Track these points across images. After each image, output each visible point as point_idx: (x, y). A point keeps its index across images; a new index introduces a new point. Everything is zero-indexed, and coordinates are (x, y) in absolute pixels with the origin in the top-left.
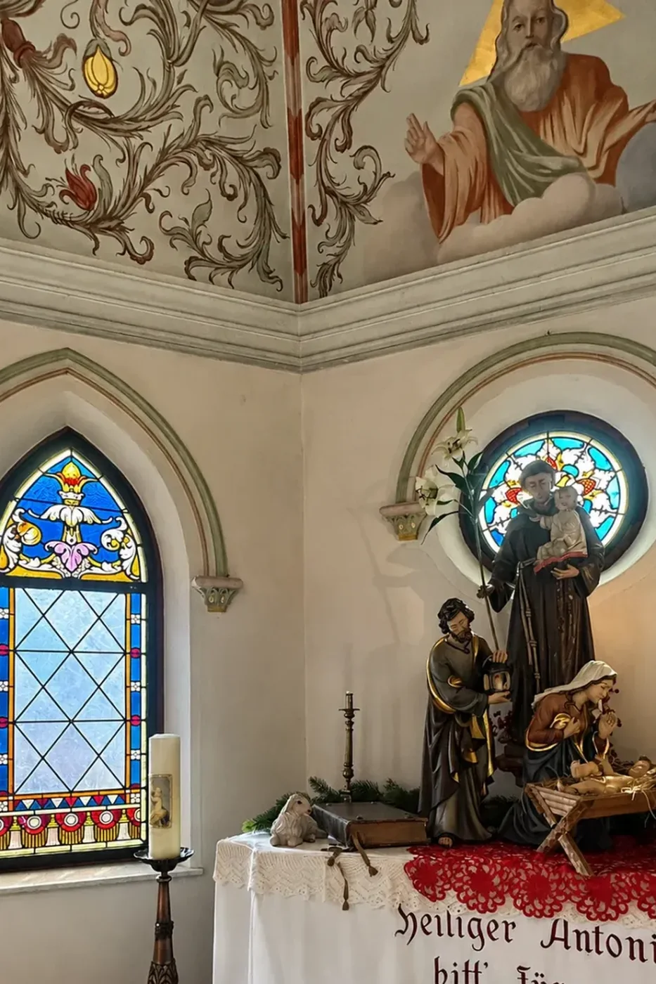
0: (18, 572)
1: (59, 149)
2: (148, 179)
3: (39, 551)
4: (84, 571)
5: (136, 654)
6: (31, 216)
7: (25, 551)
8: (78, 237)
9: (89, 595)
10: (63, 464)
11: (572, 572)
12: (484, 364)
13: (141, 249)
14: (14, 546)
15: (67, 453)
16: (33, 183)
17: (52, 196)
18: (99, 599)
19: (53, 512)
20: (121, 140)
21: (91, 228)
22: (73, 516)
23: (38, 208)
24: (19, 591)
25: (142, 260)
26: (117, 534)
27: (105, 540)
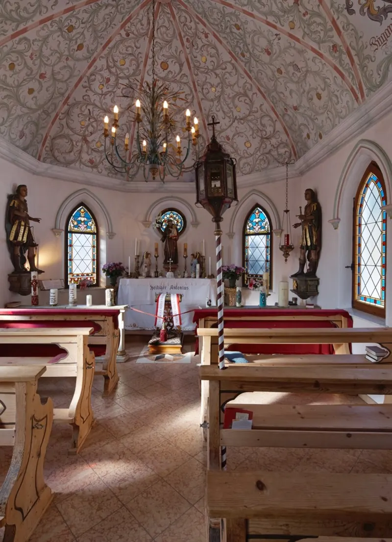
0: (73, 231)
1: (89, 155)
2: (103, 160)
3: (77, 226)
4: (85, 230)
5: (94, 247)
6: (82, 166)
7: (74, 226)
8: (90, 169)
9: (86, 235)
10: (81, 209)
11: (175, 238)
12: (161, 199)
13: (100, 171)
14: (72, 225)
15: (81, 207)
16: (83, 160)
17: (86, 162)
18: (88, 236)
19: (79, 219)
20: (100, 154)
21: (92, 167)
22: (83, 219)
23: (84, 164)
24: (73, 234)
25: (100, 173)
26: (91, 223)
27: (89, 224)
